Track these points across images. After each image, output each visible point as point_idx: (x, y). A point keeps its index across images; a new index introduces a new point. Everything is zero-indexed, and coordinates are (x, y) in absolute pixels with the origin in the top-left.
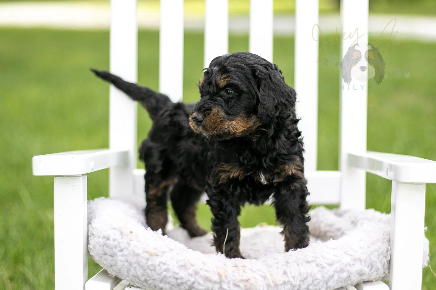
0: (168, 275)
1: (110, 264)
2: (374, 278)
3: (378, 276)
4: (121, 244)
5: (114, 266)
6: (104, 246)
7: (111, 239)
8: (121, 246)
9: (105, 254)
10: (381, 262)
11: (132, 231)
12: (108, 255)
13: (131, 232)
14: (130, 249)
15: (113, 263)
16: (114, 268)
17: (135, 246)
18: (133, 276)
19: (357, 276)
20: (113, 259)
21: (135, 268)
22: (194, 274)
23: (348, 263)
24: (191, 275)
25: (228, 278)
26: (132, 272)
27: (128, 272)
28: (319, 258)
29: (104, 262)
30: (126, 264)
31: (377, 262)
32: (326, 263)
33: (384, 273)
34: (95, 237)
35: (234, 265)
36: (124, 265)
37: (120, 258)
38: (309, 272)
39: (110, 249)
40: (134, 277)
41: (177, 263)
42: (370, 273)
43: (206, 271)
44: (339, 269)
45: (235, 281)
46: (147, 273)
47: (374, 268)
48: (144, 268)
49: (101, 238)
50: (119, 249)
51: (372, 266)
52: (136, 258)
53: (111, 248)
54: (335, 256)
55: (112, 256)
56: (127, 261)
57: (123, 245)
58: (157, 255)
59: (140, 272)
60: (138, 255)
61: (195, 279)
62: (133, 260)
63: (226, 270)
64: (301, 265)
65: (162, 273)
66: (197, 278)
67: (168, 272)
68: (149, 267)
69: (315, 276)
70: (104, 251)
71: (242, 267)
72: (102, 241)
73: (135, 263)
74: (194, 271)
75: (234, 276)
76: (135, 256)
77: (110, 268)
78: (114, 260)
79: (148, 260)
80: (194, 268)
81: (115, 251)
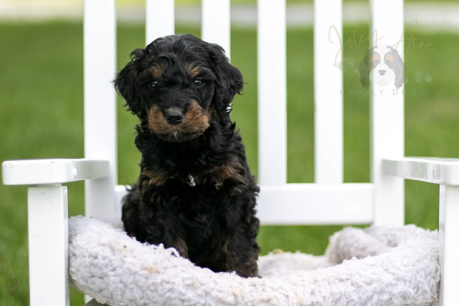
0: (174, 296)
1: (99, 288)
2: (420, 303)
3: (425, 301)
4: (113, 262)
5: (104, 290)
6: (90, 267)
7: (99, 257)
8: (113, 264)
9: (93, 276)
10: (429, 284)
11: (126, 245)
12: (97, 277)
13: (125, 247)
14: (125, 267)
15: (103, 286)
16: (104, 293)
17: (130, 263)
18: (128, 300)
19: (400, 299)
20: (102, 282)
21: (132, 289)
22: (204, 294)
23: (390, 283)
24: (200, 296)
25: (245, 299)
26: (128, 294)
27: (122, 296)
28: (354, 275)
29: (92, 286)
30: (121, 286)
31: (424, 283)
32: (363, 282)
33: (432, 297)
34: (79, 257)
35: (252, 284)
36: (117, 287)
37: (113, 279)
38: (343, 291)
39: (99, 269)
40: (131, 301)
41: (183, 282)
42: (416, 296)
43: (219, 291)
44: (378, 290)
45: (253, 302)
46: (147, 295)
47: (421, 290)
48: (143, 289)
49: (87, 258)
50: (111, 268)
51: (418, 288)
52: (132, 277)
53: (101, 268)
54: (373, 273)
55: (102, 278)
56: (121, 282)
57: (116, 263)
58: (158, 272)
59: (137, 294)
60: (135, 273)
61: (206, 300)
62: (129, 279)
63: (241, 290)
64: (333, 284)
65: (165, 294)
66: (208, 299)
67: (173, 292)
68: (149, 287)
69: (350, 296)
70: (91, 273)
71: (260, 285)
72: (88, 260)
73: (132, 283)
74: (204, 291)
75: (252, 296)
76: (131, 274)
77: (99, 293)
78: (105, 282)
79: (147, 278)
80: (203, 288)
81: (106, 270)
